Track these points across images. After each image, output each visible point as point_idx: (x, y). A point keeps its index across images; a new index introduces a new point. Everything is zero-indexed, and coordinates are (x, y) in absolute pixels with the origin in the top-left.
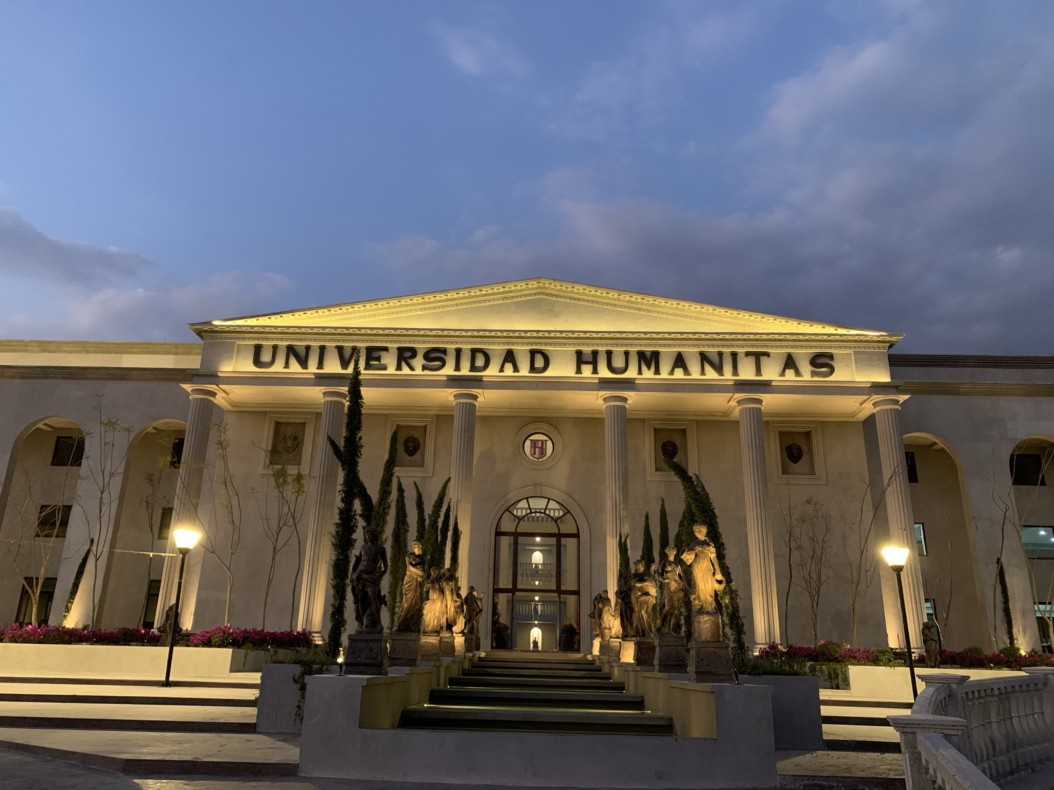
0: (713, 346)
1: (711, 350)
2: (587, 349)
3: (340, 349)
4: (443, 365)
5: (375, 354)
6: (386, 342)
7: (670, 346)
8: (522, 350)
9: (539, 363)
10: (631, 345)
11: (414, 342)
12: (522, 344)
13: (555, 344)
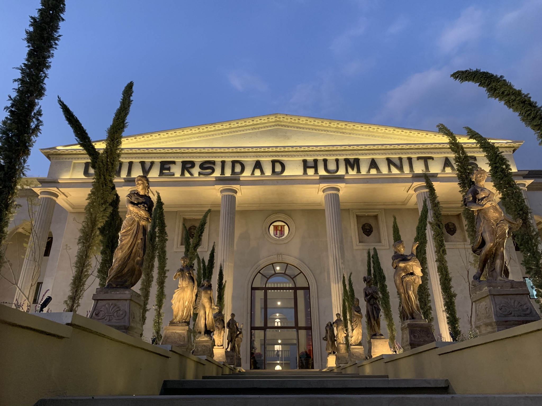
0: (395, 154)
1: (394, 157)
2: (310, 159)
3: (143, 163)
4: (213, 171)
5: (167, 166)
6: (174, 157)
7: (366, 154)
8: (266, 160)
9: (278, 168)
10: (340, 155)
11: (193, 157)
12: (266, 156)
13: (288, 156)
